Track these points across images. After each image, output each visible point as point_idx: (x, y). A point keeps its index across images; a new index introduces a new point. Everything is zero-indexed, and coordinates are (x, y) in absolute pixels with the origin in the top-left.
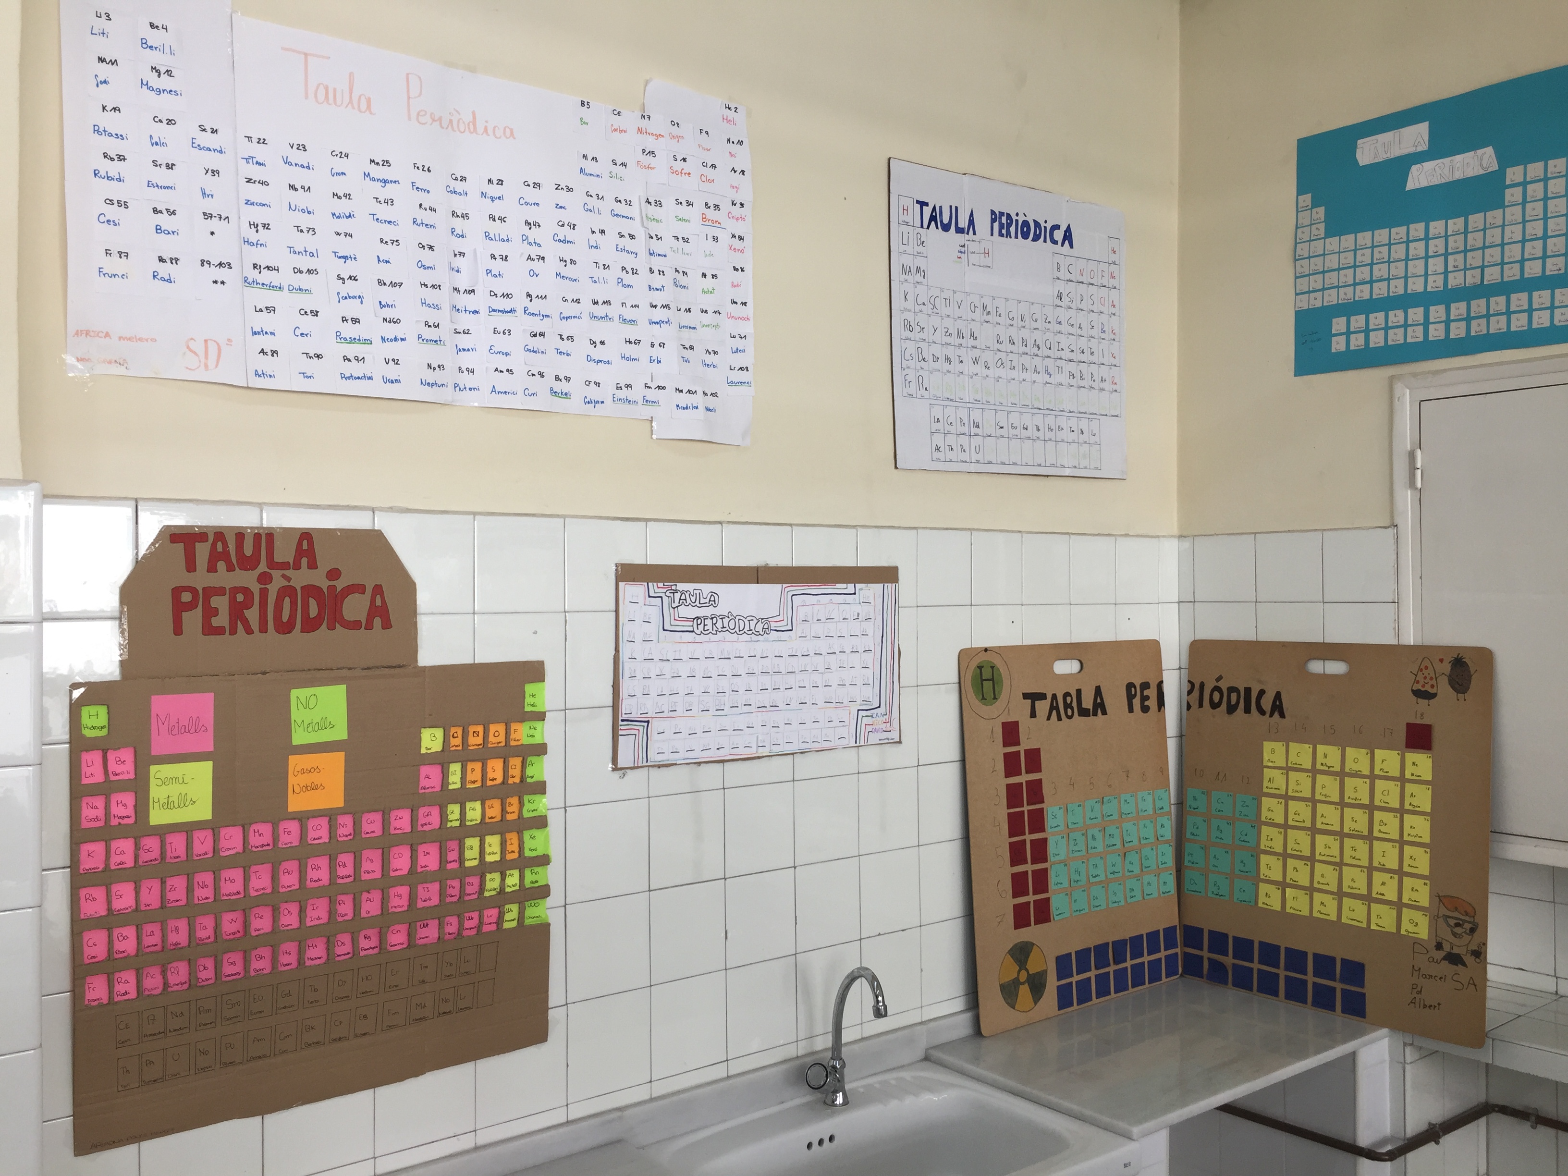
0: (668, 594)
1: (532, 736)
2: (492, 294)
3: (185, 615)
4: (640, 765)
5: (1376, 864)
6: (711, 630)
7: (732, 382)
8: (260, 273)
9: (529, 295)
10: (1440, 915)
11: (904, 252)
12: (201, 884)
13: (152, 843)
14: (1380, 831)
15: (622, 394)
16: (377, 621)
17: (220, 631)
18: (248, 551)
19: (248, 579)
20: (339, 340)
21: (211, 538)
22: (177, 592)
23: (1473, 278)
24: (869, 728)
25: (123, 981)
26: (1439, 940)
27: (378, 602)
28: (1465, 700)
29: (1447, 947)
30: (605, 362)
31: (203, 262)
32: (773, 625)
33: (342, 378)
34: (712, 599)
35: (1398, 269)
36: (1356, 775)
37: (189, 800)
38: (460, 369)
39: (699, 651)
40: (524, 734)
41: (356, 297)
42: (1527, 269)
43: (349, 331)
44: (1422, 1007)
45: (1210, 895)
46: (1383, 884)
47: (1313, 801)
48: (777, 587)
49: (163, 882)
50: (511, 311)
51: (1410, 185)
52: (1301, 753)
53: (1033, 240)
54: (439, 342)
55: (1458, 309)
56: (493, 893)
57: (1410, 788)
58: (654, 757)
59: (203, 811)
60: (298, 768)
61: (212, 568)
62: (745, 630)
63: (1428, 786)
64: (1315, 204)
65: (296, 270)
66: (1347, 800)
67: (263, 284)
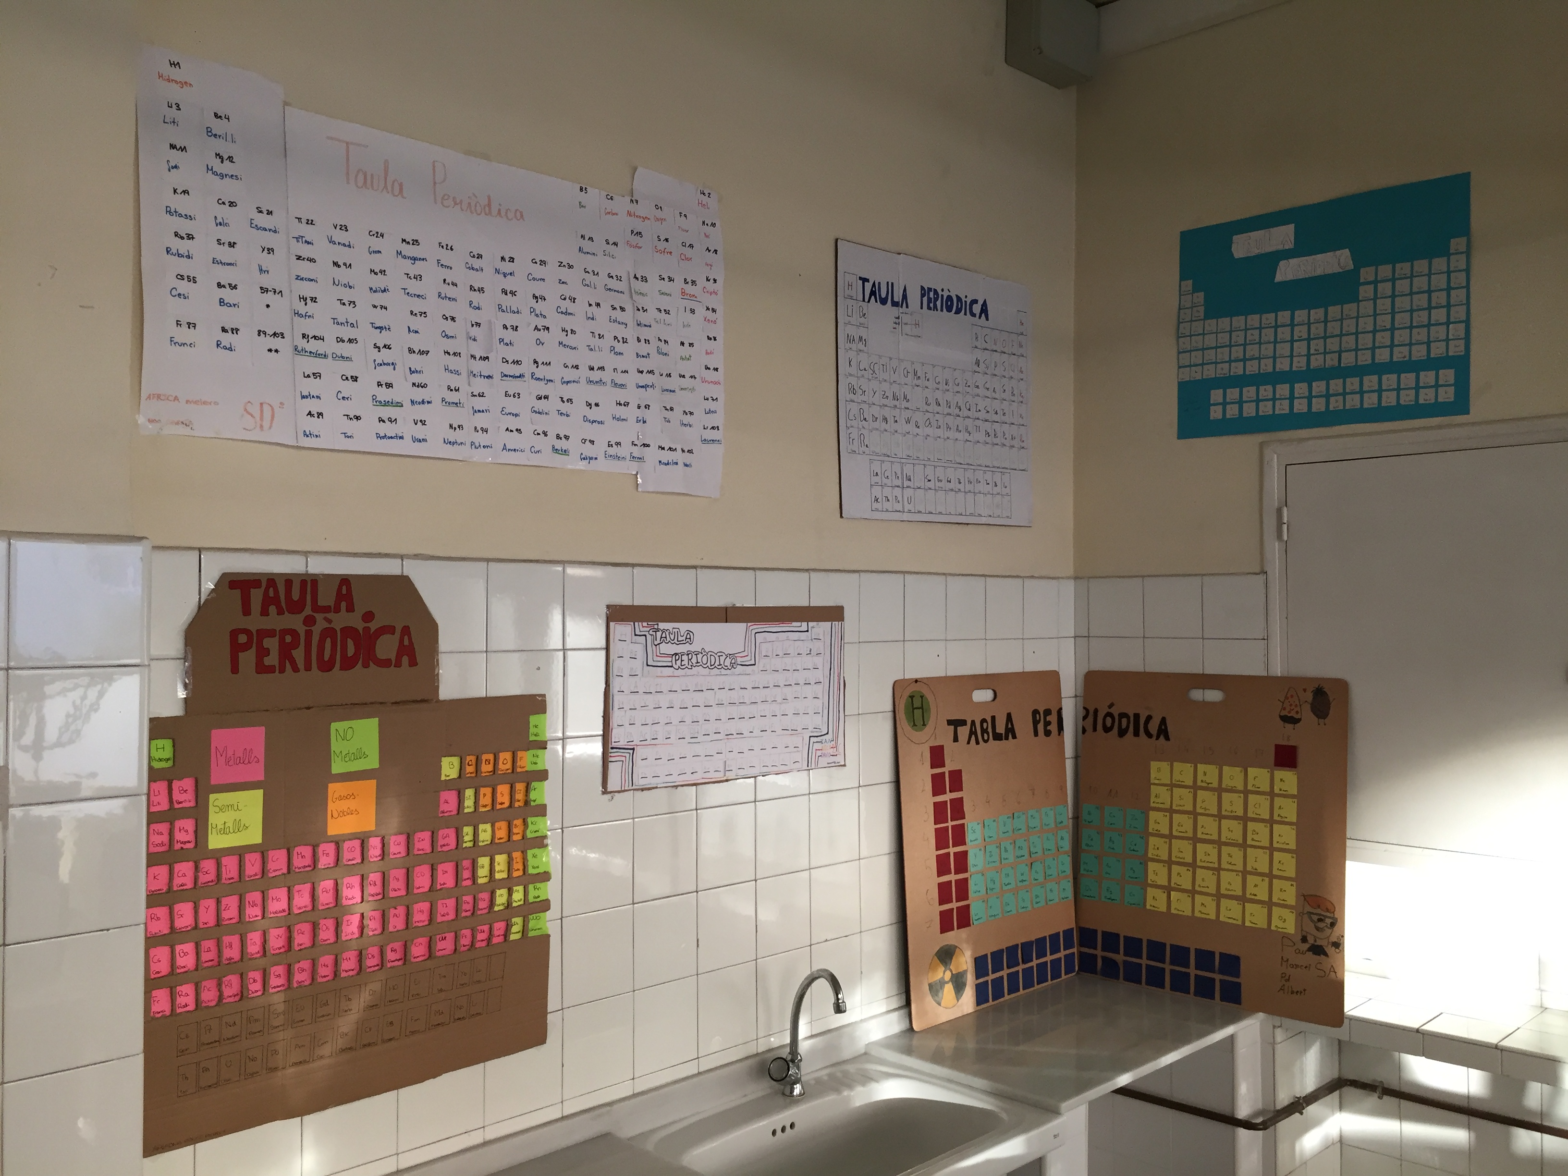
0: (651, 632)
1: (536, 763)
2: (504, 360)
3: (241, 655)
4: (626, 789)
5: (1249, 868)
6: (687, 665)
7: (705, 440)
8: (308, 342)
9: (535, 362)
10: (1305, 912)
11: (849, 323)
12: (251, 903)
13: (208, 865)
14: (1253, 840)
15: (612, 451)
16: (405, 660)
17: (270, 670)
18: (296, 595)
19: (295, 622)
20: (375, 403)
21: (264, 585)
22: (234, 634)
23: (1331, 361)
24: (819, 753)
25: (183, 994)
26: (1304, 933)
27: (406, 642)
28: (1325, 724)
29: (1311, 940)
30: (599, 423)
31: (259, 331)
32: (739, 660)
33: (377, 437)
34: (688, 637)
35: (1268, 350)
36: (1232, 790)
37: (242, 825)
38: (476, 428)
39: (676, 684)
40: (528, 761)
41: (389, 364)
42: (1377, 356)
43: (384, 394)
44: (1290, 991)
45: (1103, 899)
46: (1256, 886)
47: (1194, 814)
48: (743, 626)
49: (218, 901)
50: (520, 377)
51: (1279, 278)
52: (1184, 771)
53: (955, 313)
54: (459, 405)
55: (1319, 387)
56: (501, 908)
57: (1278, 801)
58: (640, 782)
59: (254, 836)
60: (336, 795)
61: (265, 612)
62: (716, 665)
63: (1294, 800)
64: (1195, 290)
65: (339, 340)
66: (1224, 813)
67: (310, 352)
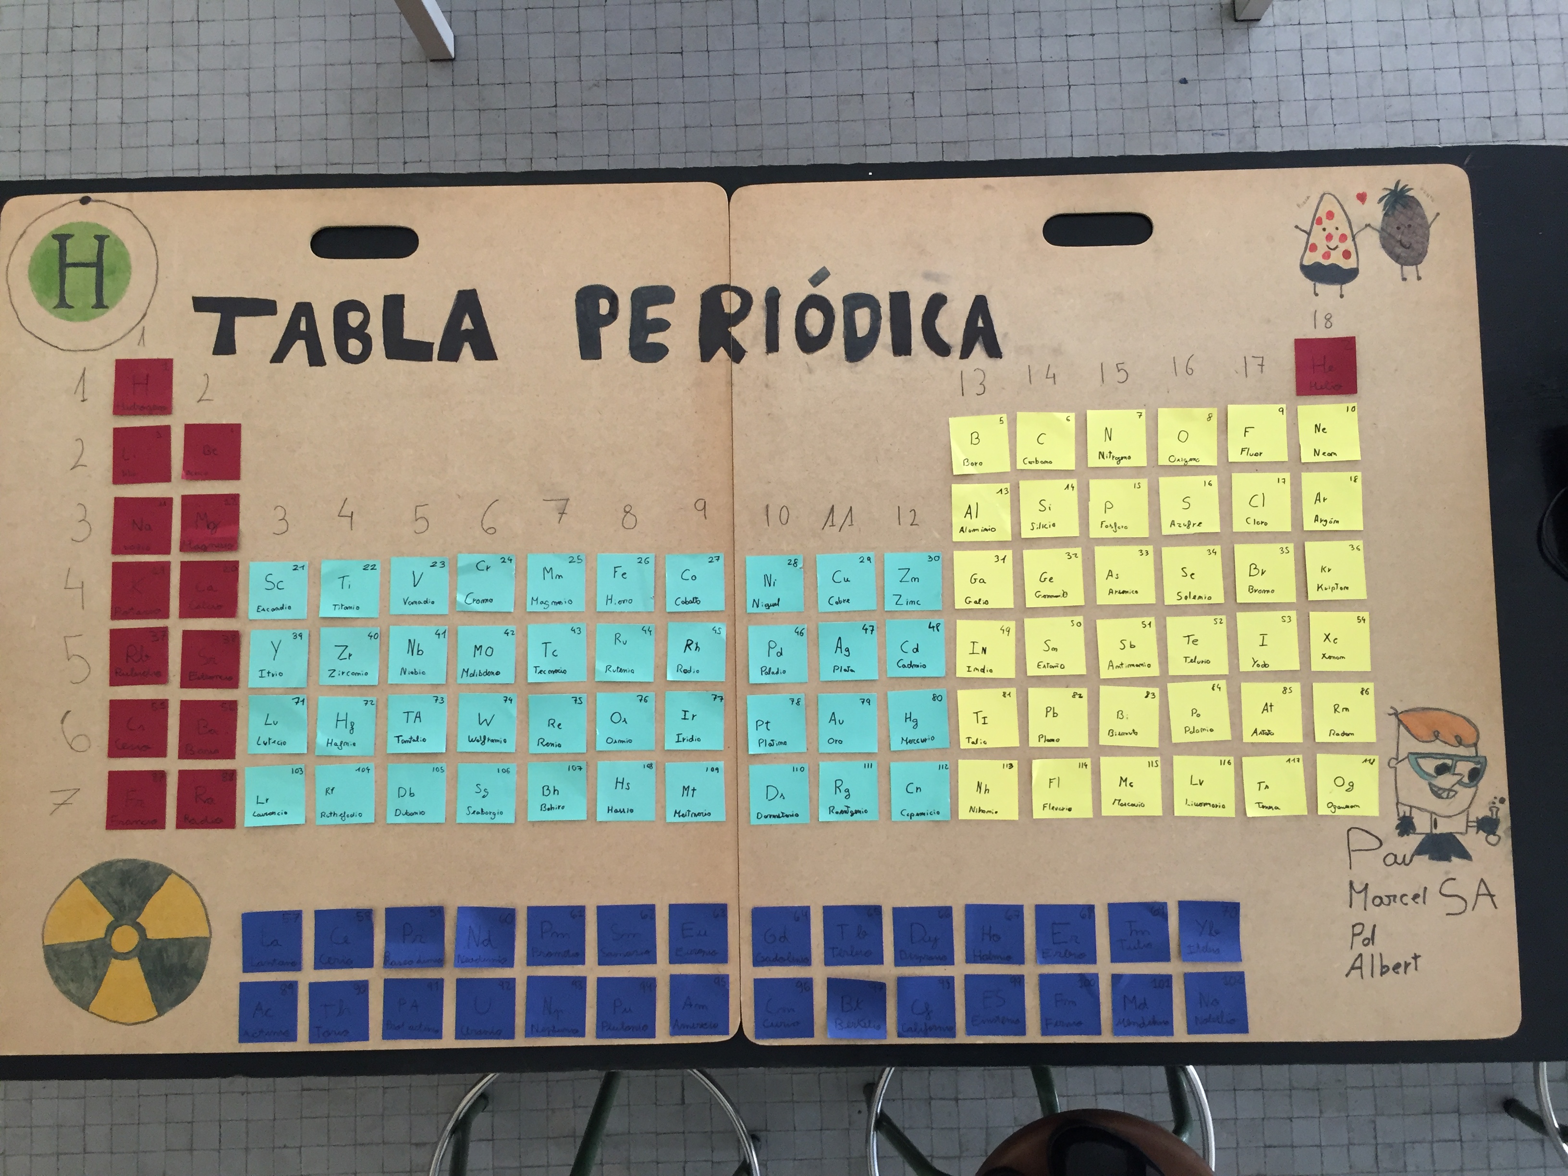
5: (1246, 666)
10: (1403, 754)
14: (1252, 590)
26: (1404, 810)
28: (1419, 278)
29: (1422, 824)
36: (1188, 468)
46: (1267, 707)
47: (1085, 544)
52: (1048, 435)
57: (1311, 482)
63: (1353, 474)
66: (1166, 530)
